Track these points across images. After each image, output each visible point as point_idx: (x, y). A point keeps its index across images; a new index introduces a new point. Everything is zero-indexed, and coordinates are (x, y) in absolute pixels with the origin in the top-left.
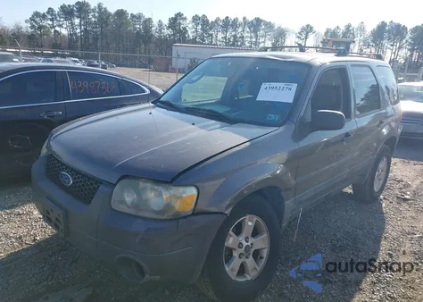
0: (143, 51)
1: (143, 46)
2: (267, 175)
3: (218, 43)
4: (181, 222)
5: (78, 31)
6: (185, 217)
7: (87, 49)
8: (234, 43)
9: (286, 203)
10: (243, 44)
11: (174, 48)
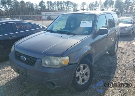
0: (31, 14)
1: (31, 12)
2: (87, 51)
3: (56, 10)
4: (65, 68)
5: (8, 9)
6: (66, 66)
7: (12, 15)
8: (61, 9)
9: (93, 58)
10: (64, 9)
11: (42, 12)
